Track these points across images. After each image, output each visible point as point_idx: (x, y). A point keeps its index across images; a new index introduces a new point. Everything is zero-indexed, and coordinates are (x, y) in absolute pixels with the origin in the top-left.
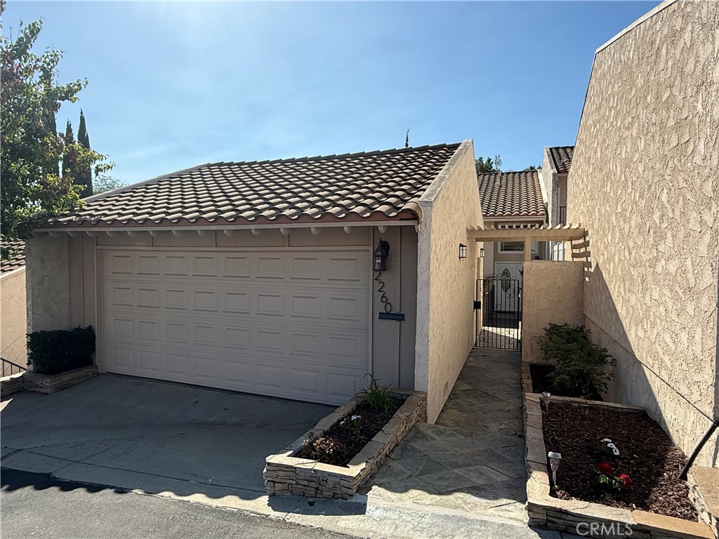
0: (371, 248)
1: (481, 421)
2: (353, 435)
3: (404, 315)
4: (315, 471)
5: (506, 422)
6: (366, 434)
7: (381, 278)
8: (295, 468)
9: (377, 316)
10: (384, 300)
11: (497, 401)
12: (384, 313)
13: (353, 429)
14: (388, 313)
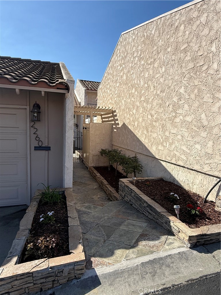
0: (28, 107)
1: (88, 196)
2: (52, 226)
3: (50, 147)
4: (51, 268)
5: (98, 194)
6: (60, 222)
7: (36, 126)
8: (32, 273)
9: (33, 148)
10: (38, 139)
11: (88, 185)
12: (38, 147)
13: (49, 221)
14: (40, 147)
